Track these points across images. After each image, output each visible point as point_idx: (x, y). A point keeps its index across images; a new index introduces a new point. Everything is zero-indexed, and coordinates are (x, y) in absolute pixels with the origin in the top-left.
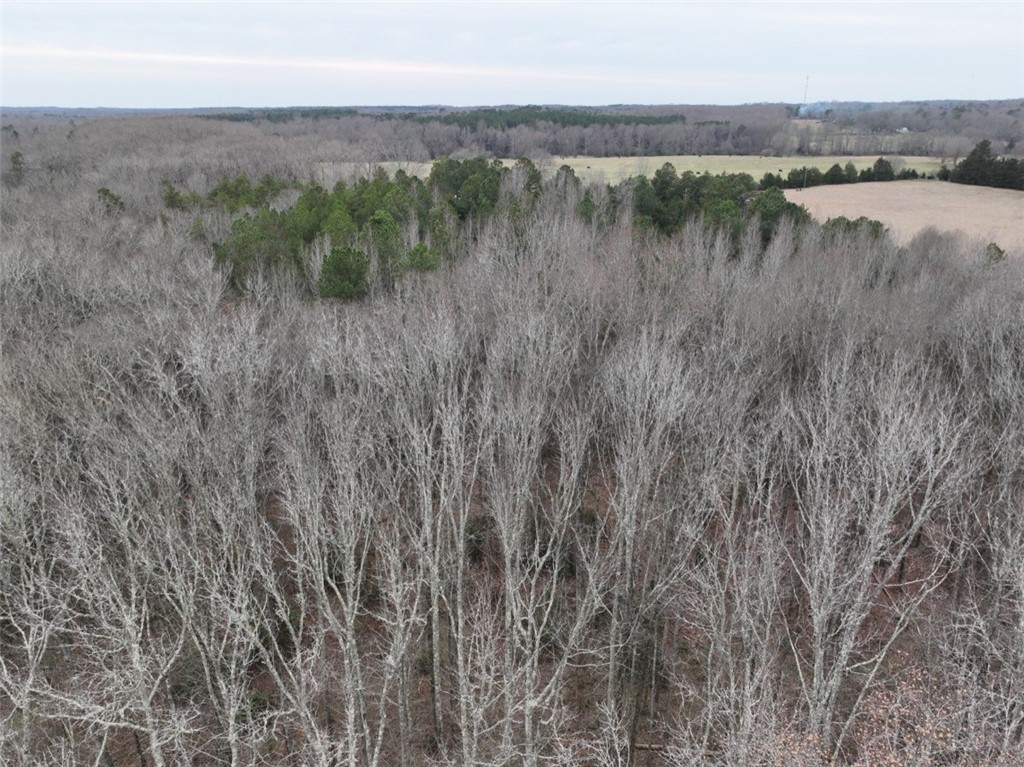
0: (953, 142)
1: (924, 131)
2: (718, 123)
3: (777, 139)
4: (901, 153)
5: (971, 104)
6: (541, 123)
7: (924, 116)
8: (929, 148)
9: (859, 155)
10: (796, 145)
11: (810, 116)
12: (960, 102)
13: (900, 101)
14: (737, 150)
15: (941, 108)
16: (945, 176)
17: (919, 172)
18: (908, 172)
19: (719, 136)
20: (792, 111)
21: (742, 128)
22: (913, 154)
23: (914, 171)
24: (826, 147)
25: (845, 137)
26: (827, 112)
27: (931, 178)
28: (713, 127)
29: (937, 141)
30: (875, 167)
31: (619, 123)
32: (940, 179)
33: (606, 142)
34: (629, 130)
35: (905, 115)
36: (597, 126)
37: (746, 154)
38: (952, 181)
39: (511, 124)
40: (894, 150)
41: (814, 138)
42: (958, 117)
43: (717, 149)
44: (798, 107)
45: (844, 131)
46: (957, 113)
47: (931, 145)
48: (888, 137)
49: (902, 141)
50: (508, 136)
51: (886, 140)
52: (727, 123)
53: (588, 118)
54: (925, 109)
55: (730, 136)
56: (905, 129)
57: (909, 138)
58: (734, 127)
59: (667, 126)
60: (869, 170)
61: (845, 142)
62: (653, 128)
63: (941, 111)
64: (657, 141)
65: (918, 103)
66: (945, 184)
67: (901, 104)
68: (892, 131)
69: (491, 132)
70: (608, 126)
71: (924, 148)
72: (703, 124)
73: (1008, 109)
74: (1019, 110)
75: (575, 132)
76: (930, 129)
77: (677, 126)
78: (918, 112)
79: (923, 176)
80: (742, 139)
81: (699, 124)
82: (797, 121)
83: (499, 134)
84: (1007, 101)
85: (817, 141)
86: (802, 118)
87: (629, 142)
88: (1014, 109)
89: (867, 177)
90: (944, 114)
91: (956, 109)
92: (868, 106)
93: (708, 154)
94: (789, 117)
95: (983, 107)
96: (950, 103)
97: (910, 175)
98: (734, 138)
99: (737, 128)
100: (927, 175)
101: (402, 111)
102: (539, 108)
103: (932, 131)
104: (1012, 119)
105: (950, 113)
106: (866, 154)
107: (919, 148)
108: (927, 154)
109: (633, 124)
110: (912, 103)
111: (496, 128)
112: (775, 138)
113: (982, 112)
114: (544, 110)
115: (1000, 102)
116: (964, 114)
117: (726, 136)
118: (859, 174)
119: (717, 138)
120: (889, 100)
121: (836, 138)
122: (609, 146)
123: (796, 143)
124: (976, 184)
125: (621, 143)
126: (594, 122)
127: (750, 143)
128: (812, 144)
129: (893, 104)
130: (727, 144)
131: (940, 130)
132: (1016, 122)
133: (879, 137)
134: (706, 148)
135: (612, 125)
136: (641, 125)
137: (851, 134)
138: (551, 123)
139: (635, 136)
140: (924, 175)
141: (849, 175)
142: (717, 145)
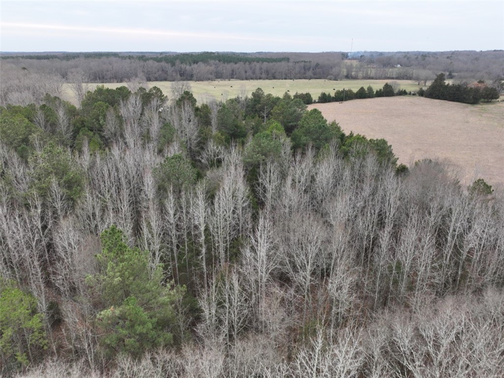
0: (423, 73)
1: (408, 67)
2: (305, 62)
3: (335, 70)
4: (397, 78)
5: (429, 53)
6: (212, 62)
7: (408, 59)
8: (411, 75)
9: (377, 79)
10: (345, 74)
11: (353, 58)
12: (423, 52)
13: (396, 51)
14: (315, 76)
15: (415, 55)
16: (421, 94)
17: (408, 91)
18: (402, 91)
19: (306, 69)
20: (344, 56)
21: (317, 65)
22: (403, 79)
23: (405, 90)
24: (360, 75)
25: (369, 69)
26: (361, 56)
27: (414, 95)
28: (302, 64)
29: (415, 72)
30: (384, 88)
31: (253, 62)
32: (419, 95)
33: (246, 72)
34: (258, 65)
35: (399, 58)
36: (242, 63)
37: (320, 79)
38: (426, 97)
39: (196, 62)
40: (394, 76)
41: (354, 70)
42: (424, 59)
43: (304, 75)
44: (347, 53)
45: (369, 66)
46: (423, 58)
47: (412, 74)
48: (391, 70)
49: (398, 72)
50: (192, 69)
51: (390, 71)
52: (310, 62)
53: (238, 59)
54: (408, 56)
55: (311, 69)
56: (399, 66)
57: (401, 70)
58: (313, 64)
59: (278, 63)
60: (381, 90)
61: (369, 72)
62: (271, 64)
63: (416, 57)
64: (273, 71)
65: (405, 52)
66: (422, 98)
67: (396, 53)
68: (393, 67)
69: (183, 66)
70: (247, 63)
71: (409, 75)
72: (298, 62)
73: (447, 56)
74: (451, 56)
75: (229, 67)
76: (411, 66)
77: (283, 63)
78: (405, 57)
79: (410, 94)
80: (318, 70)
81: (296, 62)
82: (346, 61)
83: (188, 67)
84: (445, 52)
85: (355, 71)
86: (349, 59)
87: (258, 72)
88: (450, 56)
89: (380, 94)
90: (417, 58)
91: (423, 55)
92: (381, 54)
93: (300, 78)
94: (343, 59)
95: (435, 55)
96: (419, 53)
97: (403, 93)
98: (313, 70)
99: (315, 64)
100: (412, 93)
101: (138, 54)
102: (214, 53)
103: (412, 67)
104: (449, 61)
105: (420, 57)
106: (380, 78)
107: (406, 76)
108: (410, 78)
109: (261, 62)
110: (402, 52)
111: (186, 64)
112: (334, 70)
113: (435, 57)
114: (216, 54)
115: (442, 52)
116: (426, 58)
117: (309, 69)
118: (375, 93)
119: (305, 70)
120: (391, 51)
121: (365, 70)
122: (248, 74)
123: (345, 73)
124: (439, 98)
125: (254, 73)
126: (241, 61)
127: (322, 73)
128: (353, 73)
129: (393, 52)
130: (310, 73)
131: (416, 66)
132: (451, 63)
133: (387, 70)
134: (299, 75)
135: (250, 63)
136: (265, 63)
137: (373, 68)
138: (217, 61)
139: (261, 69)
140: (410, 92)
141: (369, 93)
142: (305, 74)
